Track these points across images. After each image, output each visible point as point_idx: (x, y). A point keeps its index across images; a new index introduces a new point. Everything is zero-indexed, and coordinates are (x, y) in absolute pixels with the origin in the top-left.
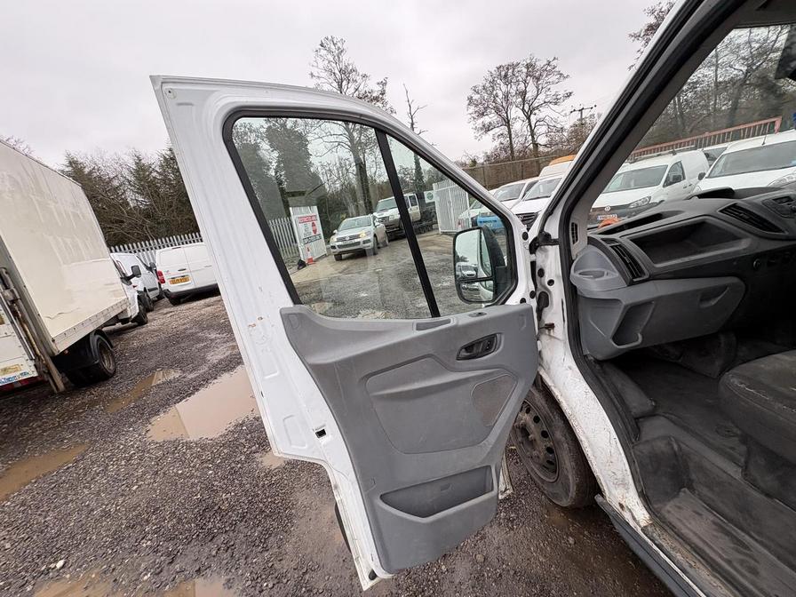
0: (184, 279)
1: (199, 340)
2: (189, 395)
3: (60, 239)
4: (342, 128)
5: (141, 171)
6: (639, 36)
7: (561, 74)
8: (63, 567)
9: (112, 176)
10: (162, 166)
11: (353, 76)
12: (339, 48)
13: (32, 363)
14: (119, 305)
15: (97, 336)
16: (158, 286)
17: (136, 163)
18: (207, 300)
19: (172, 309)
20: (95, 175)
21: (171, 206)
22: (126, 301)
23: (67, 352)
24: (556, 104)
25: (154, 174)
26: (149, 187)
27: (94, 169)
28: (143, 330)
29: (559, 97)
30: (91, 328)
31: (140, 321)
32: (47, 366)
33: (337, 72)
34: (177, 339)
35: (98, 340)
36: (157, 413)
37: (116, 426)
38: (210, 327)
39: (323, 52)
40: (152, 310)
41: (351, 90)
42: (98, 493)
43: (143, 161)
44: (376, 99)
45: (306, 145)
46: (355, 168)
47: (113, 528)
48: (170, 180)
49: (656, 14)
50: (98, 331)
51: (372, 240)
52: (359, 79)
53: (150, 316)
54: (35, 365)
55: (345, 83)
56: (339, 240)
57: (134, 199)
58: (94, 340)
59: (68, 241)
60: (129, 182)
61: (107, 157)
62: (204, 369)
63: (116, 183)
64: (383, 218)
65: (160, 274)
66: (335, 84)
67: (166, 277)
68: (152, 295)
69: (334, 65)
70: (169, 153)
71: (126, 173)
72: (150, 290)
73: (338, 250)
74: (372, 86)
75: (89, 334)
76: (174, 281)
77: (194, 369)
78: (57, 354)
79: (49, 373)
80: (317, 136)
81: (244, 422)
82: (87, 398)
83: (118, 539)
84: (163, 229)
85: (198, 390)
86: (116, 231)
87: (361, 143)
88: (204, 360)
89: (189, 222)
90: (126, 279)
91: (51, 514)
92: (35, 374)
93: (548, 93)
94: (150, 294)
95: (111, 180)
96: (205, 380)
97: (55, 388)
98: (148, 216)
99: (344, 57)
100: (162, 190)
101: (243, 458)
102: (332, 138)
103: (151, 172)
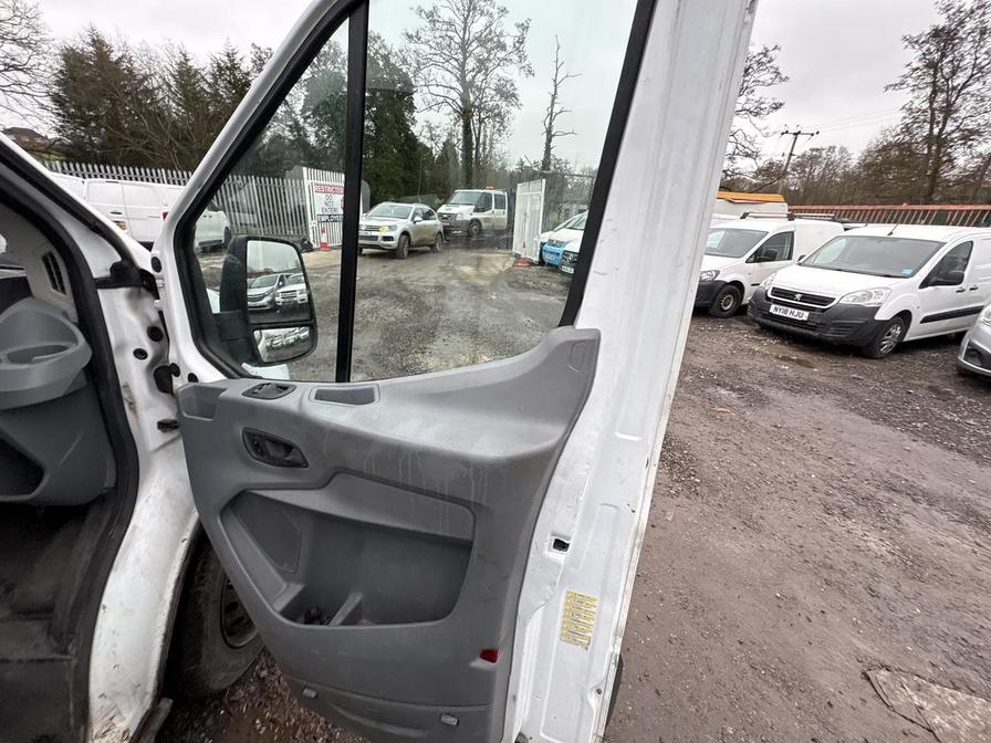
4: (454, 79)
5: (186, 75)
6: (917, 42)
7: (779, 73)
10: (213, 75)
17: (181, 64)
20: (124, 65)
24: (757, 114)
25: (203, 84)
26: (194, 99)
27: (124, 57)
29: (763, 106)
43: (190, 63)
45: (411, 93)
49: (951, 12)
51: (397, 238)
52: (494, 13)
55: (473, 14)
60: (169, 86)
63: (152, 84)
70: (226, 59)
71: (166, 72)
74: (509, 28)
80: (423, 83)
86: (133, 148)
93: (750, 96)
95: (145, 78)
102: (441, 91)
103: (198, 81)
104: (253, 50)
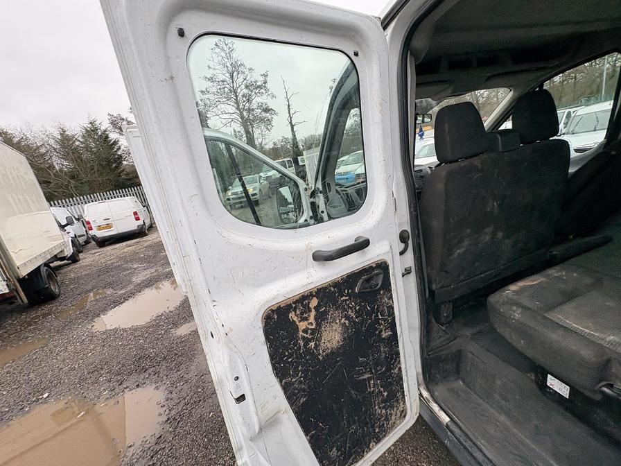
0: (109, 226)
1: (125, 269)
2: (121, 303)
3: (15, 197)
4: (234, 108)
5: (66, 140)
8: (48, 396)
9: (39, 145)
10: (83, 137)
11: (241, 69)
12: (230, 48)
13: (5, 283)
14: (59, 246)
15: (46, 268)
16: (85, 233)
17: (61, 134)
18: (129, 242)
19: (99, 250)
20: (23, 143)
21: (93, 169)
22: (64, 244)
23: (27, 277)
25: (77, 143)
26: (73, 153)
27: (22, 138)
28: (77, 265)
30: (41, 262)
31: (74, 259)
32: (15, 285)
33: (229, 65)
34: (106, 270)
35: (47, 270)
36: (98, 315)
37: (69, 325)
38: (131, 261)
39: (217, 50)
40: (82, 252)
41: (241, 79)
42: (64, 360)
43: (67, 133)
44: (259, 87)
45: (206, 120)
46: (245, 138)
47: (79, 375)
48: (91, 147)
50: (46, 264)
51: (258, 194)
52: (246, 71)
53: (81, 256)
54: (7, 285)
55: (235, 74)
56: (233, 194)
57: (59, 163)
58: (44, 270)
59: (21, 197)
60: (55, 149)
61: (35, 129)
62: (131, 287)
63: (43, 150)
64: (267, 177)
65: (88, 223)
66: (228, 75)
67: (93, 225)
68: (81, 240)
69: (227, 60)
70: (89, 126)
71: (52, 142)
72: (79, 236)
73: (232, 202)
74: (256, 77)
75: (40, 266)
76: (100, 228)
77: (122, 288)
78: (21, 277)
79: (17, 291)
80: (214, 114)
81: (162, 314)
82: (40, 312)
83: (82, 380)
84: (87, 187)
85: (127, 300)
87: (249, 119)
88: (130, 282)
89: (108, 181)
90: (62, 227)
91: (32, 374)
92: (7, 291)
94: (79, 239)
95: (38, 148)
96: (132, 294)
97: (20, 301)
98: (73, 177)
99: (234, 55)
100: (84, 157)
101: (163, 332)
102: (226, 116)
103: (74, 142)
104: (109, 118)
